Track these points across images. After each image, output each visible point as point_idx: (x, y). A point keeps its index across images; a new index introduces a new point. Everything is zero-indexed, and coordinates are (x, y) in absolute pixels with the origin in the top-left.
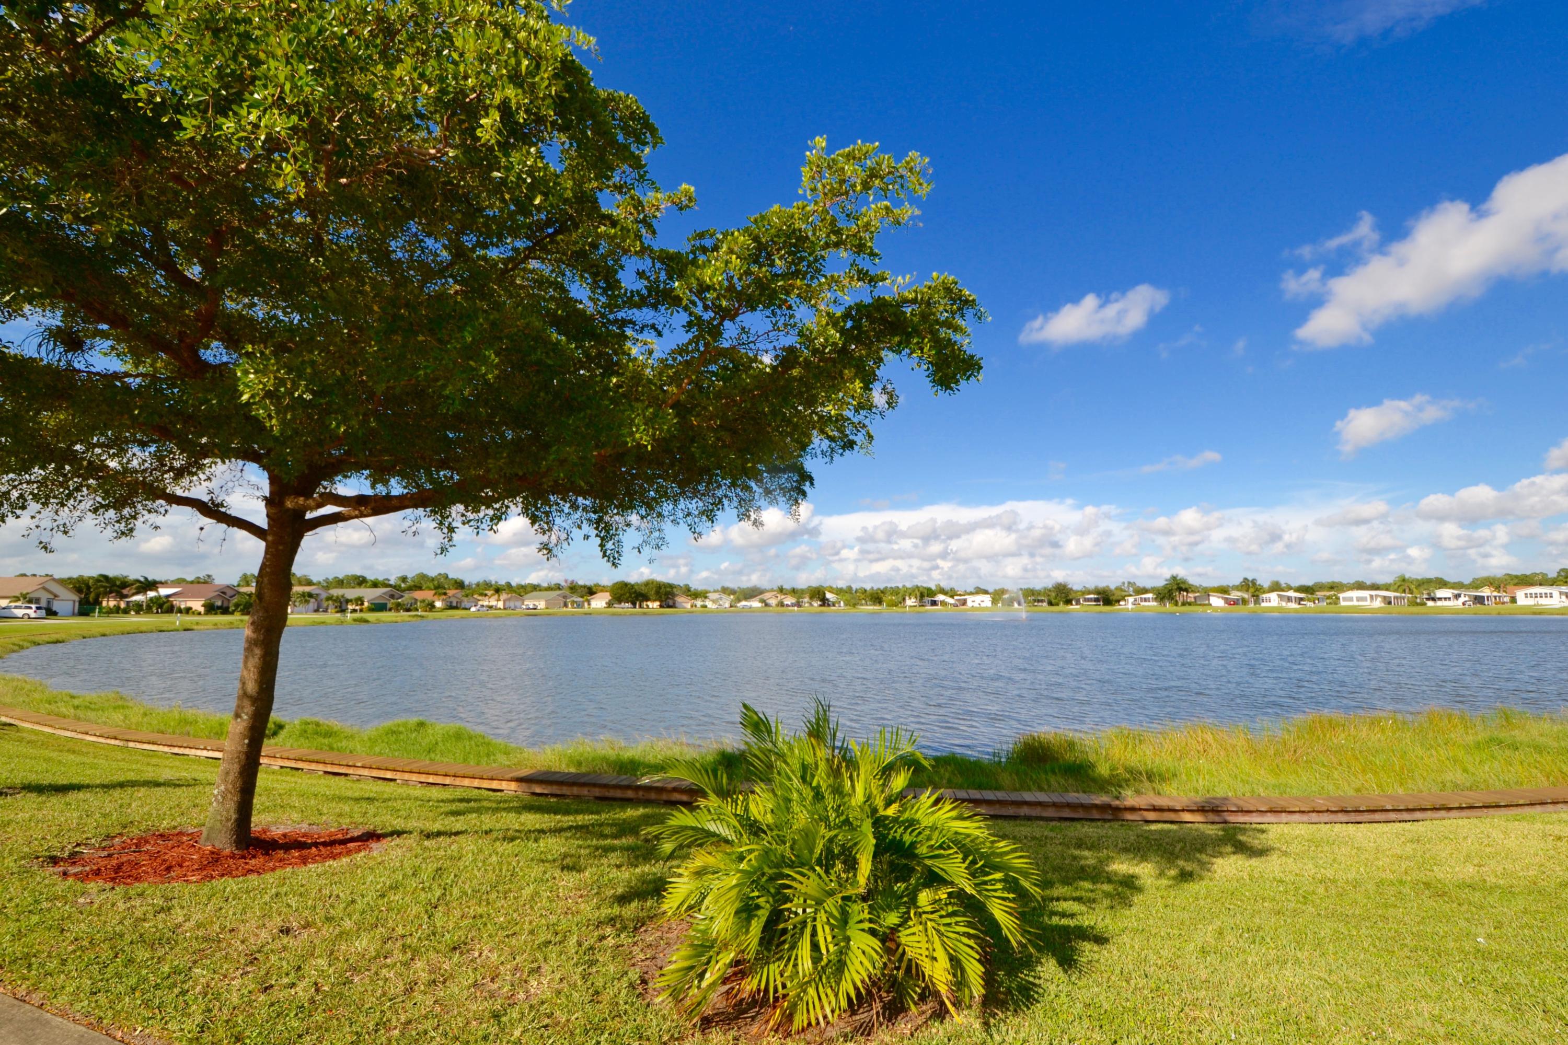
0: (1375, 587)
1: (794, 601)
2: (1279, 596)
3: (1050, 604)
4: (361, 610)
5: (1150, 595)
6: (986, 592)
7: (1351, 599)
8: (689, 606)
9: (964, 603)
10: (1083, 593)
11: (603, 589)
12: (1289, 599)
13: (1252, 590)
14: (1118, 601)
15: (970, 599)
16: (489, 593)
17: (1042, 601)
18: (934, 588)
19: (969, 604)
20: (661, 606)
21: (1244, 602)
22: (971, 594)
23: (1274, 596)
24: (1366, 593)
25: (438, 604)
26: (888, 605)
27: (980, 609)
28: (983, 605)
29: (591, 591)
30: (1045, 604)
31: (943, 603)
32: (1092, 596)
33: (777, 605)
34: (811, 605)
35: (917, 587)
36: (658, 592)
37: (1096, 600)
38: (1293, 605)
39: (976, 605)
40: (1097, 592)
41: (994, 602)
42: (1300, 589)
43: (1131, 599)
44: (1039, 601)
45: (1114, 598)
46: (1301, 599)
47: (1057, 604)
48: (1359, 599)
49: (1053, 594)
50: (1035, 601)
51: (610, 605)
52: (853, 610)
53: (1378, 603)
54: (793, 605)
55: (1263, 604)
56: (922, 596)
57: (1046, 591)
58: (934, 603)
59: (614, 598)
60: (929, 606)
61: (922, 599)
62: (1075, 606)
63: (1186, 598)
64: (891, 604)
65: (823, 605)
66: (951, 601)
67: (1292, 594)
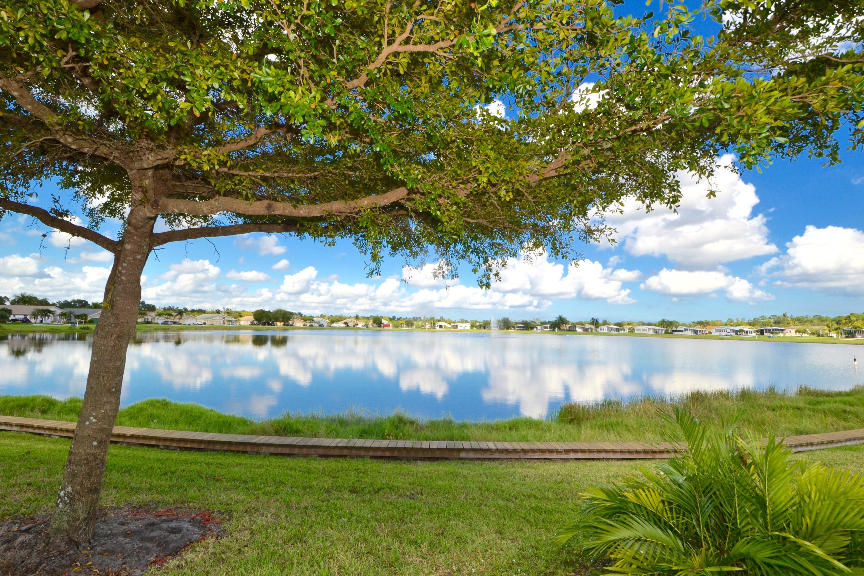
0: (650, 324)
1: (364, 323)
2: (608, 328)
4: (85, 322)
5: (548, 326)
6: (467, 322)
7: (639, 330)
8: (302, 324)
9: (456, 327)
11: (248, 314)
12: (612, 329)
14: (533, 328)
15: (459, 325)
16: (175, 314)
19: (459, 328)
20: (284, 325)
22: (459, 322)
23: (605, 328)
24: (646, 327)
25: (140, 321)
26: (416, 327)
28: (466, 328)
29: (240, 315)
31: (445, 327)
34: (373, 326)
36: (283, 318)
37: (523, 327)
39: (462, 328)
40: (522, 323)
41: (472, 327)
42: (617, 324)
43: (539, 328)
45: (531, 326)
46: (618, 329)
48: (643, 330)
51: (252, 323)
52: (397, 330)
53: (651, 332)
55: (600, 332)
58: (440, 327)
59: (256, 320)
60: (438, 328)
61: (434, 324)
62: (513, 330)
63: (564, 327)
64: (418, 327)
65: (380, 326)
66: (449, 326)
67: (613, 326)
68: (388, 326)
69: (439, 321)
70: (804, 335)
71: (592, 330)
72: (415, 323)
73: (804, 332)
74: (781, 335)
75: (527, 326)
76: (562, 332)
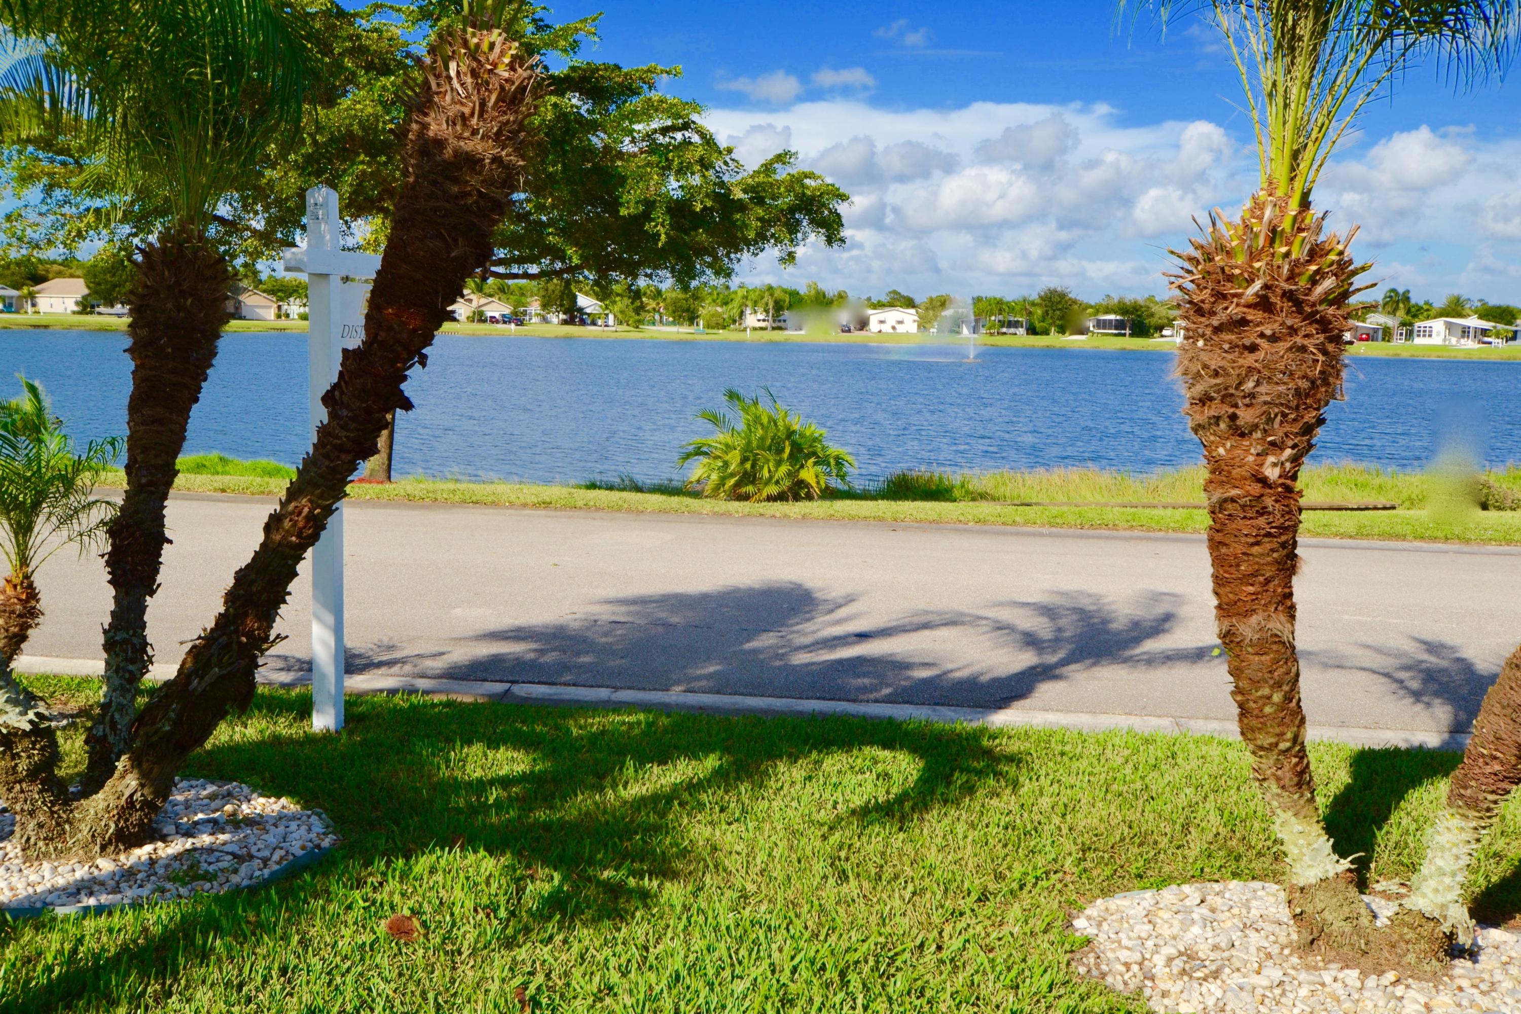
1: (507, 310)
2: (1449, 327)
3: (1032, 331)
6: (909, 303)
8: (271, 314)
9: (863, 324)
10: (1098, 310)
12: (1465, 332)
13: (1401, 313)
14: (1160, 328)
15: (875, 317)
17: (1016, 324)
18: (803, 291)
19: (874, 326)
21: (1387, 334)
22: (879, 305)
23: (1438, 325)
26: (708, 326)
27: (894, 336)
28: (900, 329)
30: (1021, 331)
32: (1112, 317)
33: (471, 319)
34: (545, 320)
35: (770, 288)
37: (1120, 325)
38: (1470, 344)
39: (886, 328)
40: (1123, 309)
41: (924, 322)
42: (1488, 313)
44: (1010, 324)
45: (1154, 321)
46: (1484, 332)
47: (1046, 332)
49: (1039, 312)
50: (1002, 324)
51: (86, 307)
52: (634, 335)
54: (506, 320)
55: (1418, 341)
56: (779, 307)
57: (1026, 306)
64: (715, 324)
67: (1473, 322)
68: (599, 319)
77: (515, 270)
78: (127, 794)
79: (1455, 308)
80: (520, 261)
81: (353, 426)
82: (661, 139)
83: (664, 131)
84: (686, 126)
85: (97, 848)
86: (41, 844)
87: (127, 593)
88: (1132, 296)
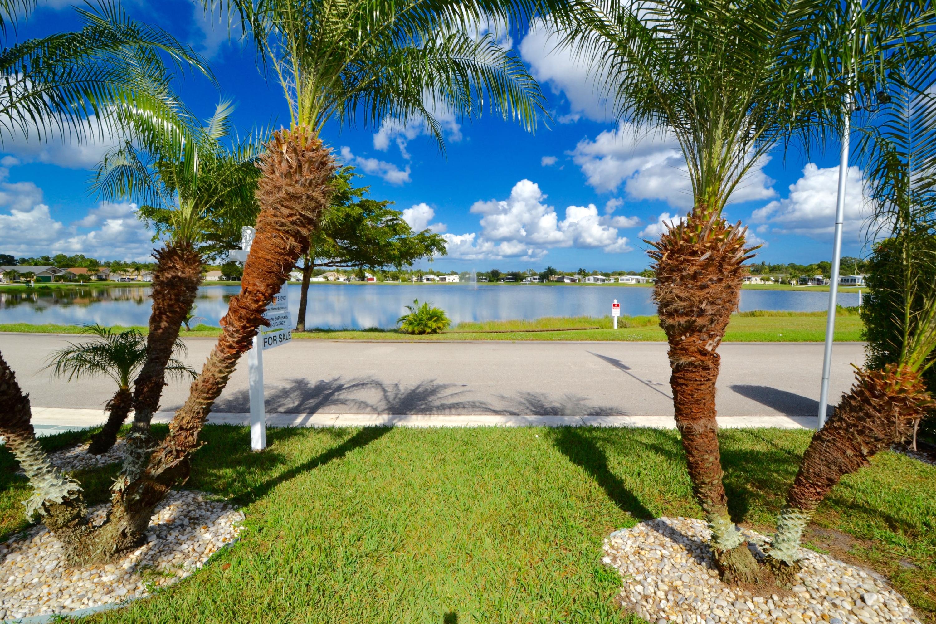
0: (635, 274)
2: (595, 278)
3: (490, 281)
5: (538, 277)
6: (456, 274)
7: (623, 280)
9: (444, 280)
10: (506, 275)
11: (215, 268)
12: (598, 279)
13: (582, 274)
14: (522, 280)
15: (447, 277)
16: (131, 270)
17: (486, 279)
19: (447, 280)
22: (448, 274)
23: (592, 278)
24: (631, 277)
25: (93, 278)
27: (453, 283)
28: (454, 281)
29: (204, 269)
31: (433, 280)
32: (509, 277)
35: (419, 270)
37: (512, 279)
38: (600, 282)
39: (451, 281)
40: (512, 274)
41: (461, 279)
42: (604, 275)
43: (529, 279)
44: (484, 279)
46: (603, 280)
47: (493, 281)
48: (627, 280)
49: (491, 275)
50: (482, 279)
53: (634, 282)
55: (587, 283)
56: (421, 275)
57: (488, 274)
58: (428, 279)
59: (224, 275)
60: (425, 281)
61: (421, 277)
62: (502, 282)
63: (554, 278)
64: (404, 280)
65: (363, 280)
66: (437, 279)
67: (600, 277)
68: (371, 279)
69: (427, 273)
70: (767, 283)
71: (579, 280)
72: (401, 276)
73: (768, 280)
74: (748, 283)
75: (516, 278)
76: (550, 283)
77: (343, 264)
78: (121, 530)
79: (595, 273)
80: (345, 261)
81: (236, 335)
82: (389, 223)
83: (390, 220)
84: (397, 219)
85: (108, 557)
86: (76, 558)
87: (140, 413)
88: (515, 270)
